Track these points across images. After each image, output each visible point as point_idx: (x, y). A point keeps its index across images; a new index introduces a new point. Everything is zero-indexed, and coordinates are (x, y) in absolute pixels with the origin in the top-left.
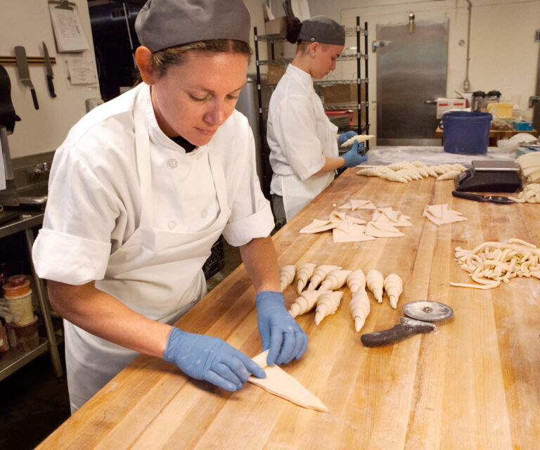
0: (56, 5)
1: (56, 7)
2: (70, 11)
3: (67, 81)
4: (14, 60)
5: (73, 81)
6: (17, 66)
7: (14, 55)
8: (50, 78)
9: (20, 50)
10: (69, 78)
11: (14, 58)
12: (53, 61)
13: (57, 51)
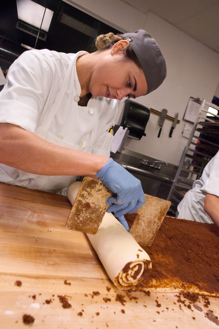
0: (193, 99)
1: (193, 101)
2: (199, 105)
3: (181, 133)
4: (160, 114)
5: (184, 135)
6: (160, 117)
7: (161, 112)
8: (173, 128)
9: (165, 111)
10: (183, 133)
11: (161, 113)
12: (178, 122)
13: (183, 119)
